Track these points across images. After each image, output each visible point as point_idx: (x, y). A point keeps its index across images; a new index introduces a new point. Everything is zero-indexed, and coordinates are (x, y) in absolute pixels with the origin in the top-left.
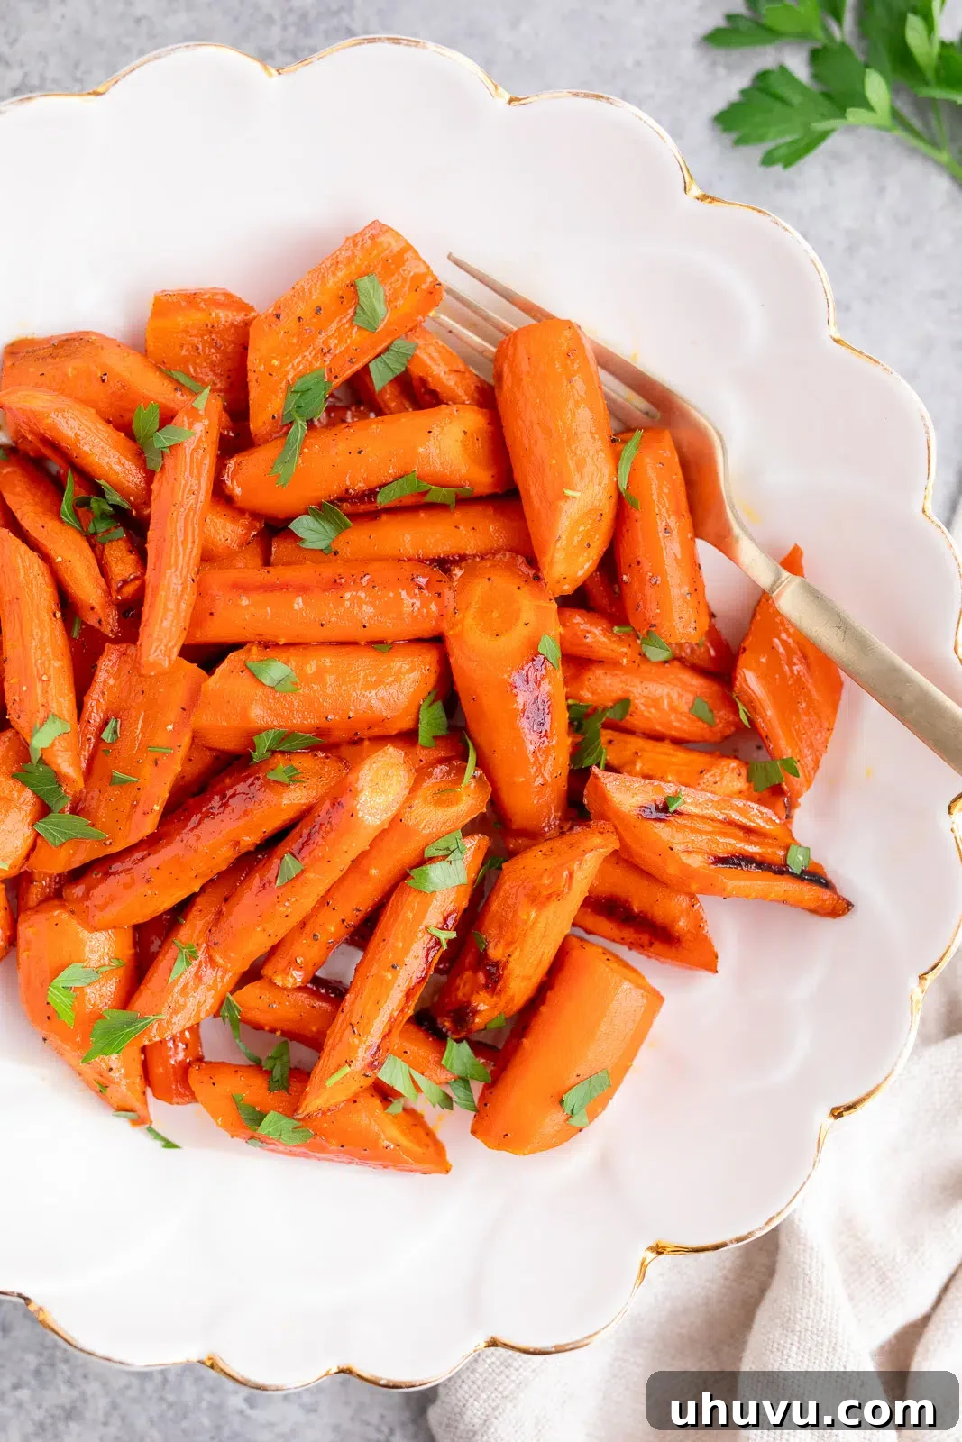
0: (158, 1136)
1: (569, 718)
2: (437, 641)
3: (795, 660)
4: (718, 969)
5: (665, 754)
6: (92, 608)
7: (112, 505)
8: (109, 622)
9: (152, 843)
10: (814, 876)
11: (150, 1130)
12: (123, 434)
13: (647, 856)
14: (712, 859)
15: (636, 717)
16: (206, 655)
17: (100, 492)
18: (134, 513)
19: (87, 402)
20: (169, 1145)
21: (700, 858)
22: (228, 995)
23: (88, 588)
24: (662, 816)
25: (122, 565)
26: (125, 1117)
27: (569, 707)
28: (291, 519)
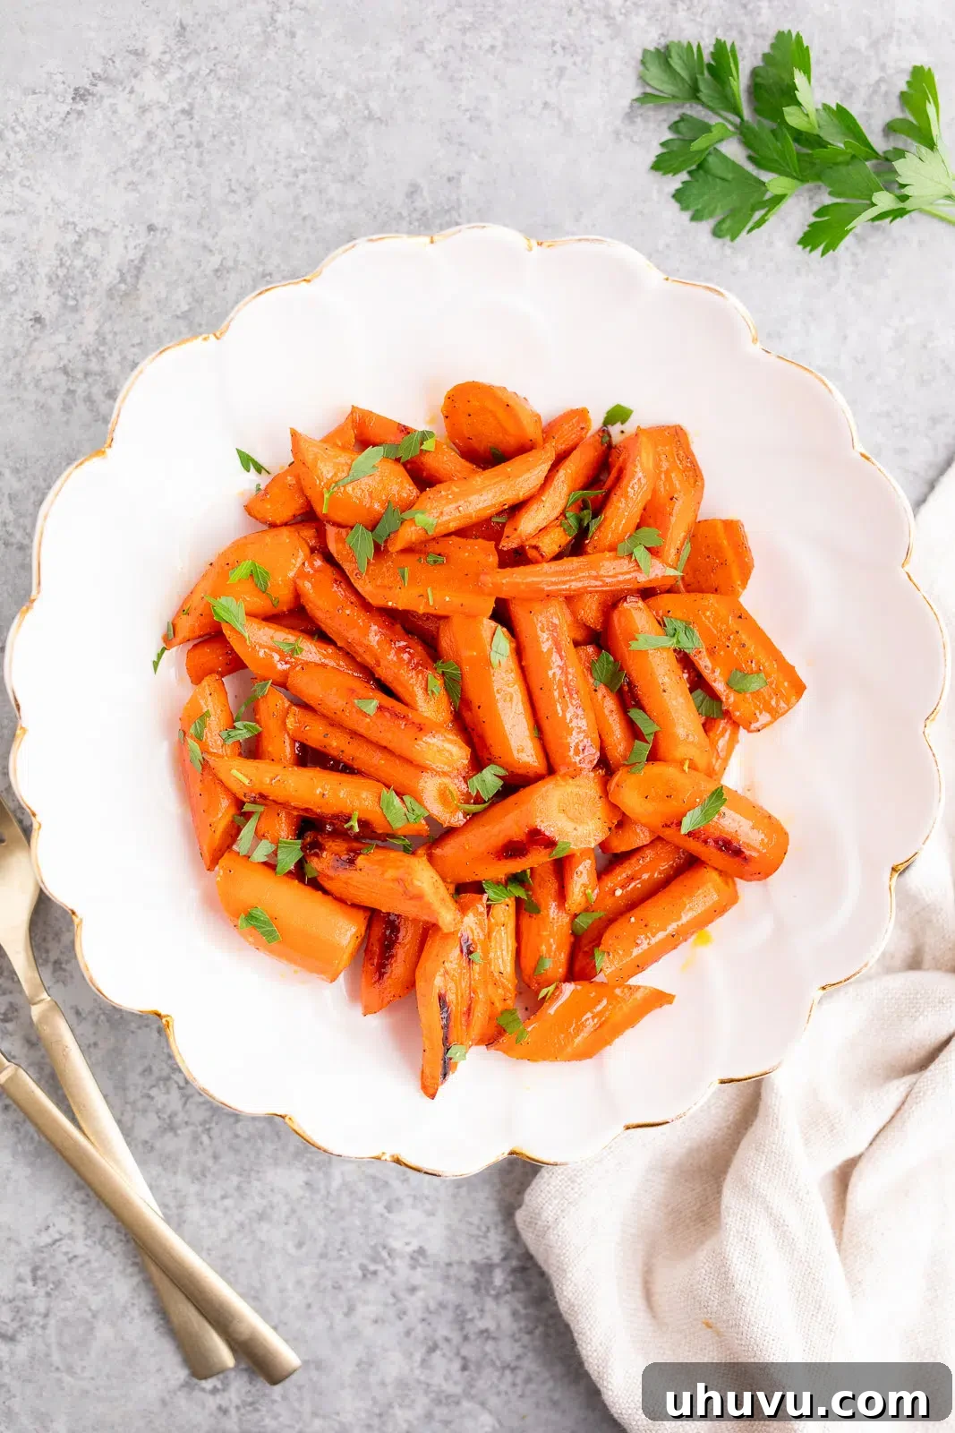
0: (160, 656)
1: (517, 873)
2: (551, 770)
3: (596, 1020)
4: (369, 1016)
5: (508, 946)
6: (516, 529)
7: (588, 525)
8: (508, 544)
9: (365, 605)
10: (447, 1068)
11: (163, 650)
12: (638, 521)
13: (433, 947)
14: (443, 992)
15: (529, 920)
16: (503, 614)
17: (595, 515)
18: (587, 542)
19: (655, 492)
20: (156, 665)
21: (442, 984)
22: (270, 682)
23: (529, 523)
24: (465, 950)
25: (551, 544)
26: (168, 630)
27: (524, 871)
28: (608, 650)
